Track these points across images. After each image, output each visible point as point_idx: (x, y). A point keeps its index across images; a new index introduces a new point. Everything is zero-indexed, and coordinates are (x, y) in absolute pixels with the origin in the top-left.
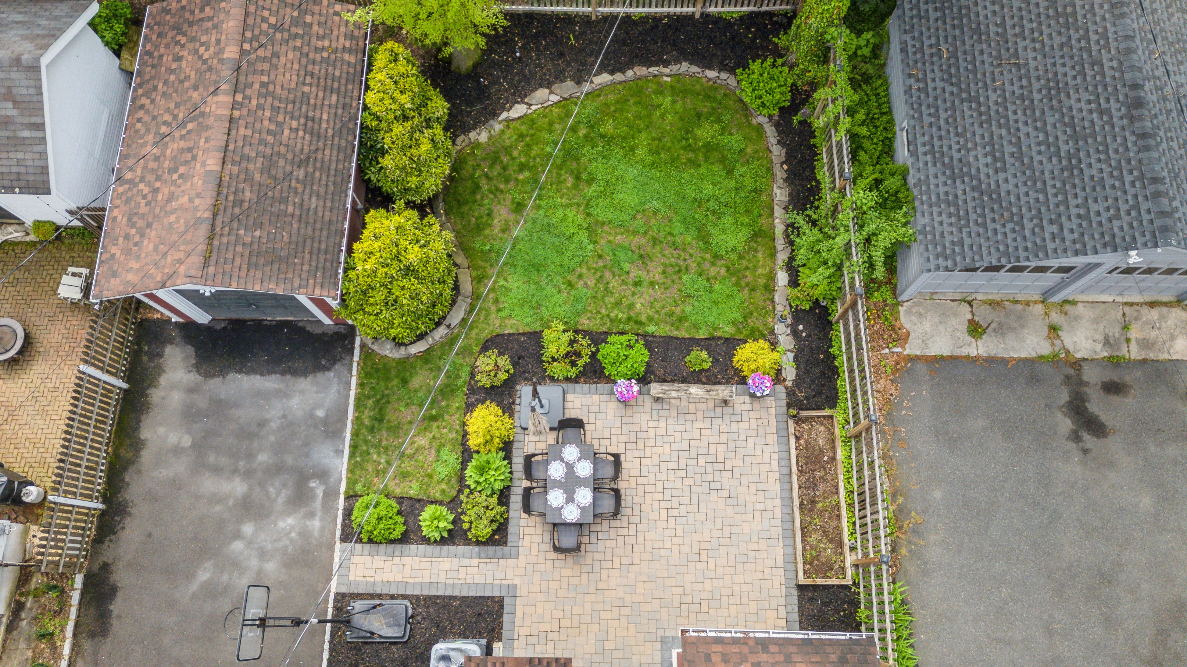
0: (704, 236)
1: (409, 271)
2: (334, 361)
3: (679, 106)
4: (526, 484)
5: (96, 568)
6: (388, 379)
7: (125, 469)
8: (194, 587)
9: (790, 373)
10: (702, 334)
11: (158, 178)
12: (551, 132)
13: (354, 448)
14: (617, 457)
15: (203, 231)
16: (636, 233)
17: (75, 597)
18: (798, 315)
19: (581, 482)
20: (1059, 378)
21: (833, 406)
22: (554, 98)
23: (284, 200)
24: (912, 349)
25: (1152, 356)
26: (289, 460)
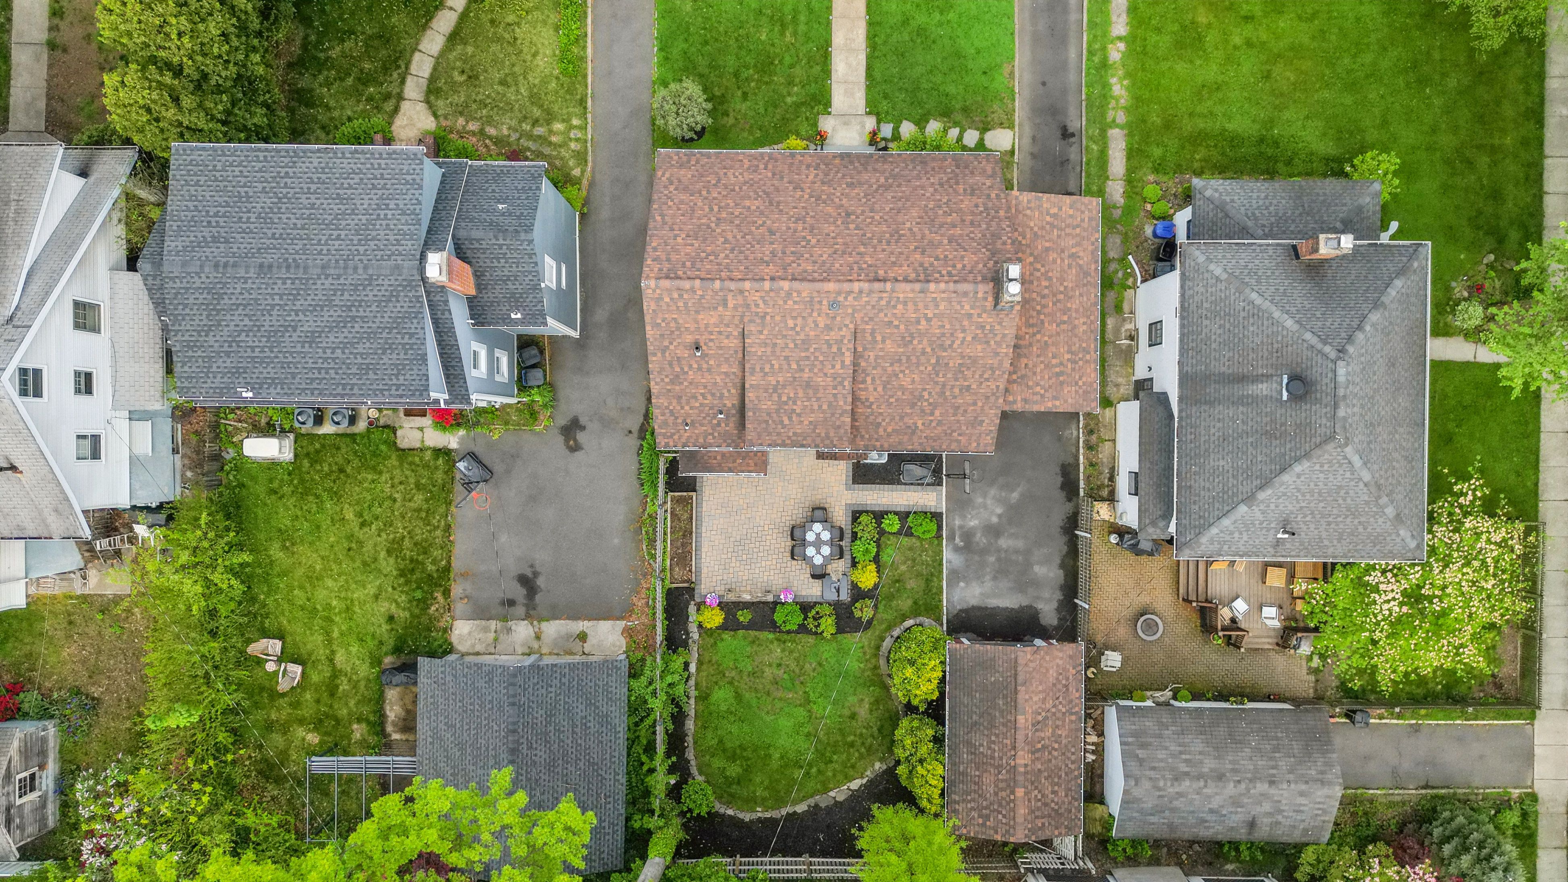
0: (738, 696)
1: (912, 663)
2: (957, 616)
3: (752, 788)
4: (843, 543)
5: (1075, 499)
6: (925, 604)
7: (1068, 553)
8: (1019, 489)
9: (692, 609)
10: (741, 632)
11: (1054, 714)
12: (834, 770)
13: (941, 564)
14: (793, 558)
15: (1020, 678)
16: (780, 699)
17: (1082, 484)
18: (685, 644)
19: (812, 544)
20: (539, 608)
21: (669, 589)
22: (832, 794)
23: (981, 700)
24: (622, 624)
25: (483, 622)
26: (977, 558)
